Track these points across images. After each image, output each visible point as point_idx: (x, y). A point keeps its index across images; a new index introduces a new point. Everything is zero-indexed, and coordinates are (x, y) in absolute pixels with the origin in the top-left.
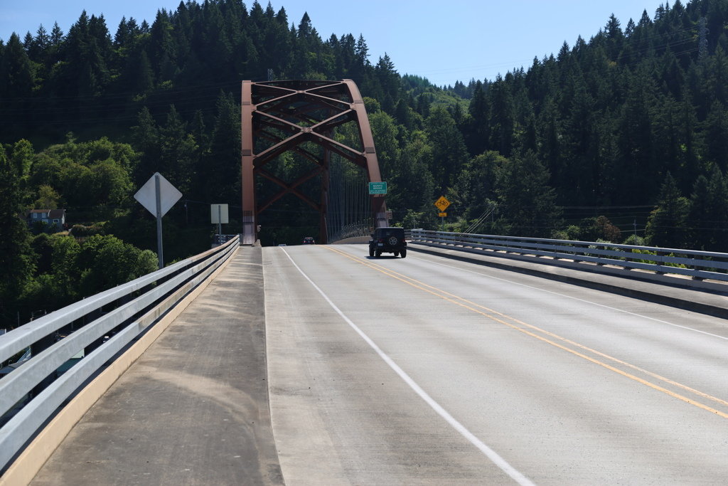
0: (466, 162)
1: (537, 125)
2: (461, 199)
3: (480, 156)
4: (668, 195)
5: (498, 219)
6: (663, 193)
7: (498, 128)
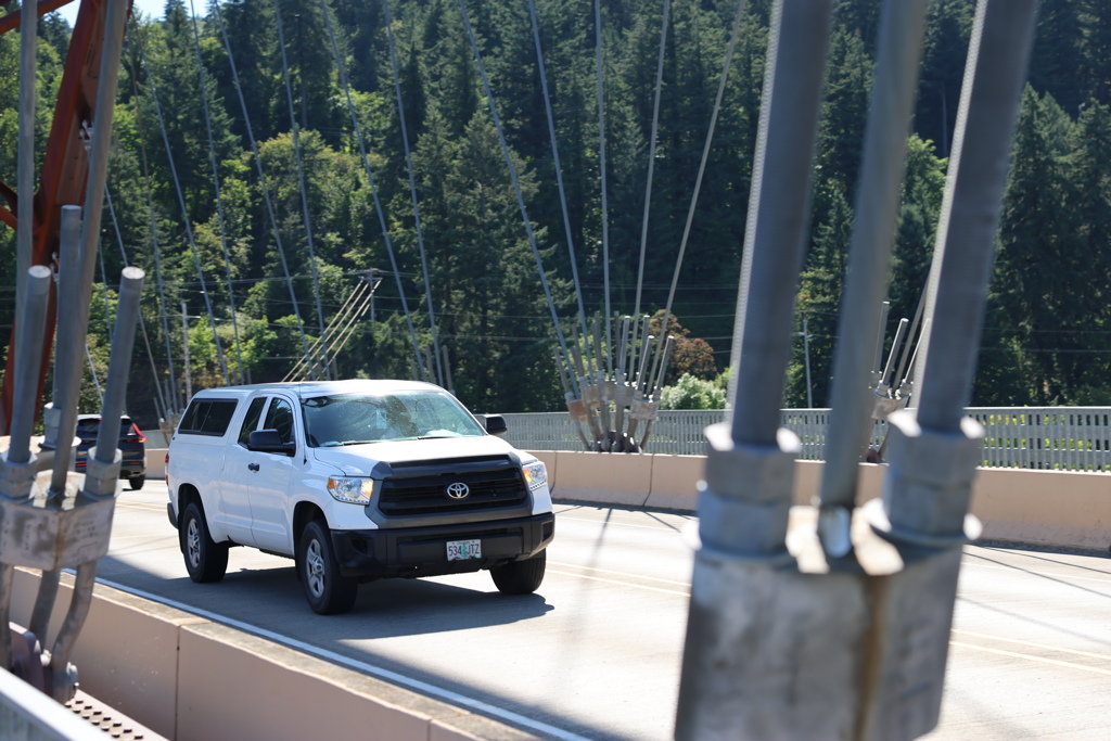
3: (270, 144)
4: (837, 256)
5: (395, 315)
6: (823, 249)
7: (293, 77)
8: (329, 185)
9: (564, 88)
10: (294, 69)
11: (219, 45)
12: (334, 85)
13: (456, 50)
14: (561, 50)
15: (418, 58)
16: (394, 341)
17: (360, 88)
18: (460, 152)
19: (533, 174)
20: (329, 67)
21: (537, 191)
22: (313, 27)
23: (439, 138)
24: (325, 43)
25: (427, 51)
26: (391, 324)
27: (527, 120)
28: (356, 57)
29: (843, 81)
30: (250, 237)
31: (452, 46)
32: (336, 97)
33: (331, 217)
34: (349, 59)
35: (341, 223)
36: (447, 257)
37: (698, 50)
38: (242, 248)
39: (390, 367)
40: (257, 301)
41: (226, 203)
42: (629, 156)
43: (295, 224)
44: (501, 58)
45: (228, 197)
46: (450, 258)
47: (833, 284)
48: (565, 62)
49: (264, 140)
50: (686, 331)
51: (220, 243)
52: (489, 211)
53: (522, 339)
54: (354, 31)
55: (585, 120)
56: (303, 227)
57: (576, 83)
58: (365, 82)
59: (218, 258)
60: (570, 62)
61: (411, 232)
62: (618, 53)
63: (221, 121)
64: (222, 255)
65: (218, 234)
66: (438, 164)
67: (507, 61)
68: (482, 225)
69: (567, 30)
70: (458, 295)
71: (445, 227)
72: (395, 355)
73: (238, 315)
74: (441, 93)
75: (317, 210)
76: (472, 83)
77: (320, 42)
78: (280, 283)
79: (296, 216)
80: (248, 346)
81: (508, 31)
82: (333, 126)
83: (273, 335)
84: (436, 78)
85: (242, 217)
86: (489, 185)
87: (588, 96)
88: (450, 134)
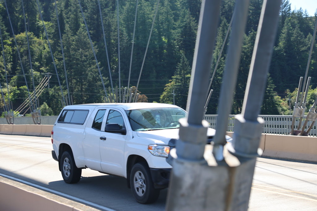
0: (7, 40)
1: (66, 14)
2: (7, 69)
3: (18, 36)
4: (183, 72)
5: (55, 86)
6: (179, 70)
7: (25, 16)
8: (36, 48)
9: (105, 22)
10: (26, 14)
11: (3, 6)
12: (37, 19)
13: (74, 10)
14: (104, 11)
15: (63, 12)
16: (55, 94)
17: (46, 20)
18: (75, 40)
19: (96, 47)
20: (36, 14)
21: (98, 51)
22: (31, 2)
23: (69, 35)
24: (35, 7)
25: (65, 10)
26: (54, 89)
27: (95, 31)
28: (44, 11)
29: (184, 23)
30: (12, 63)
31: (73, 9)
32: (38, 23)
33: (36, 57)
34: (42, 12)
35: (39, 59)
36: (71, 70)
37: (144, 12)
38: (9, 66)
39: (54, 101)
40: (14, 82)
41: (5, 53)
42: (124, 42)
43: (25, 59)
44: (87, 13)
45: (5, 51)
46: (72, 70)
47: (181, 80)
48: (106, 15)
49: (16, 34)
50: (140, 92)
51: (3, 64)
52: (84, 57)
53: (93, 94)
54: (44, 4)
55: (111, 32)
56: (28, 60)
57: (109, 21)
58: (47, 18)
59: (2, 69)
60: (107, 15)
61: (60, 63)
62: (121, 13)
63: (3, 29)
64: (4, 68)
65: (2, 62)
66: (68, 43)
67: (89, 14)
68: (81, 61)
69: (106, 6)
70: (74, 81)
71: (70, 61)
72: (55, 98)
73: (8, 85)
74: (70, 23)
75: (32, 55)
76: (79, 20)
77: (33, 7)
78: (21, 76)
79: (26, 57)
80: (11, 95)
81: (89, 5)
82: (37, 31)
83: (18, 92)
84: (68, 18)
85: (9, 57)
86: (84, 49)
87: (112, 25)
88: (72, 34)
